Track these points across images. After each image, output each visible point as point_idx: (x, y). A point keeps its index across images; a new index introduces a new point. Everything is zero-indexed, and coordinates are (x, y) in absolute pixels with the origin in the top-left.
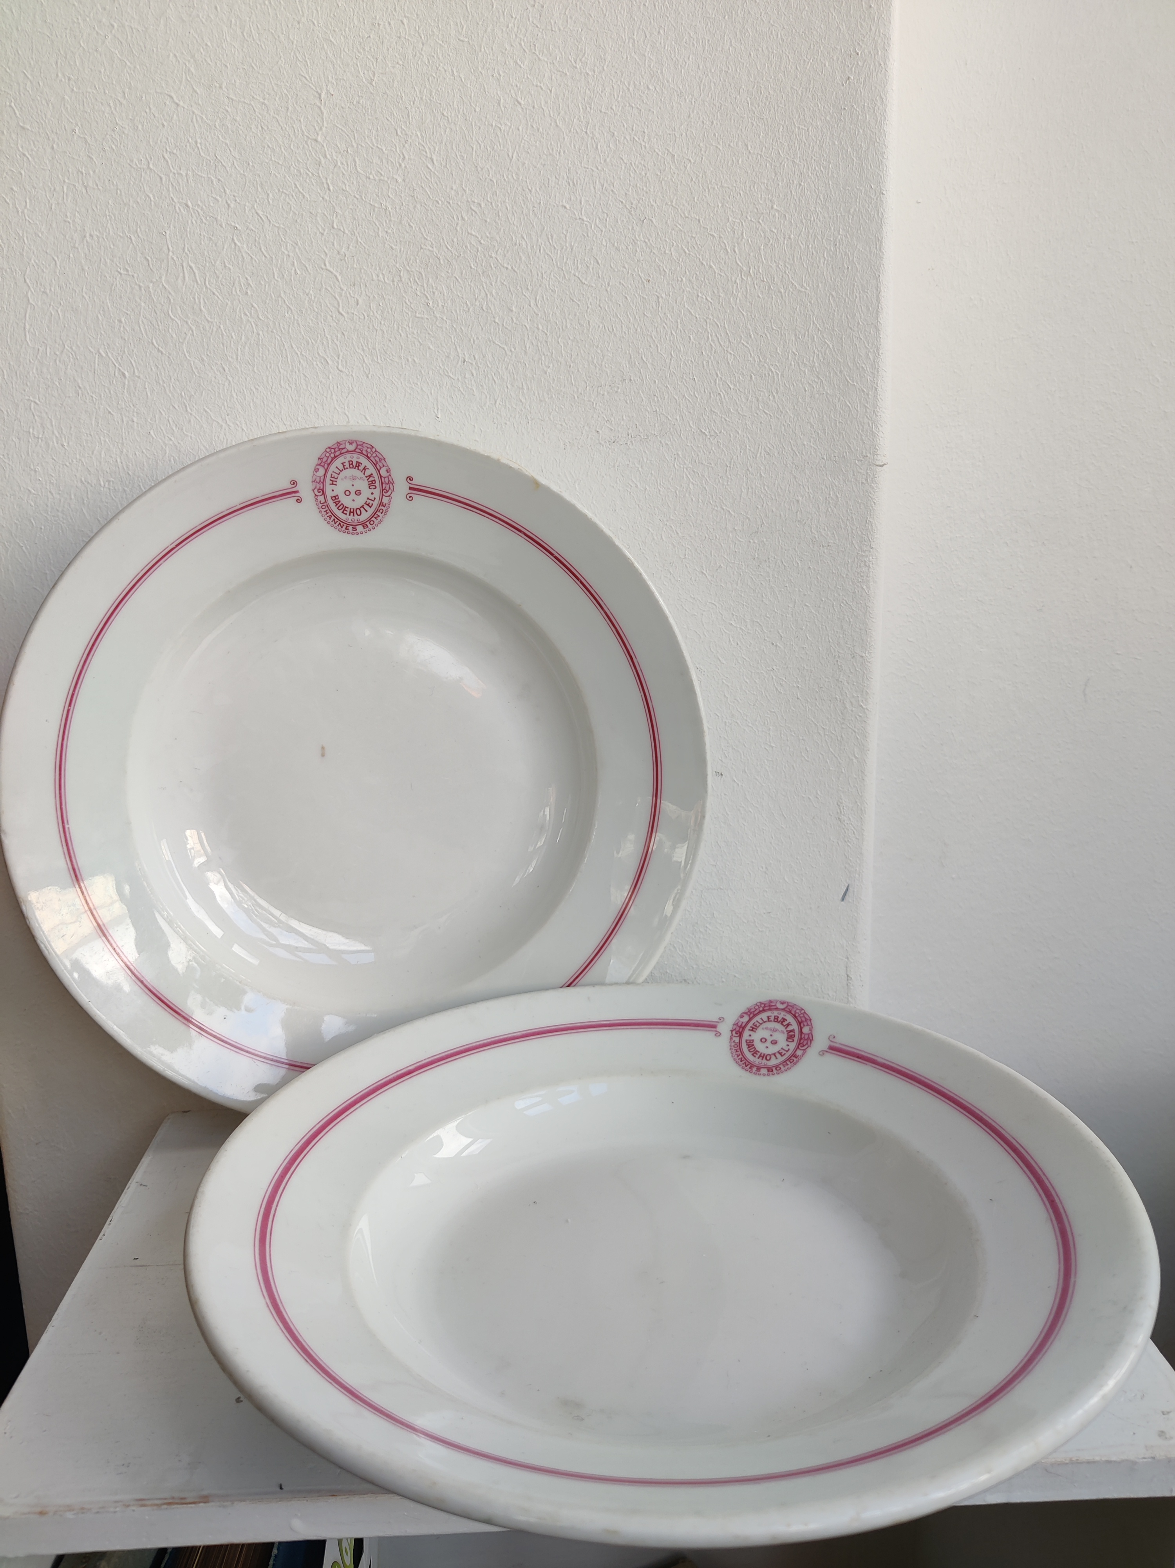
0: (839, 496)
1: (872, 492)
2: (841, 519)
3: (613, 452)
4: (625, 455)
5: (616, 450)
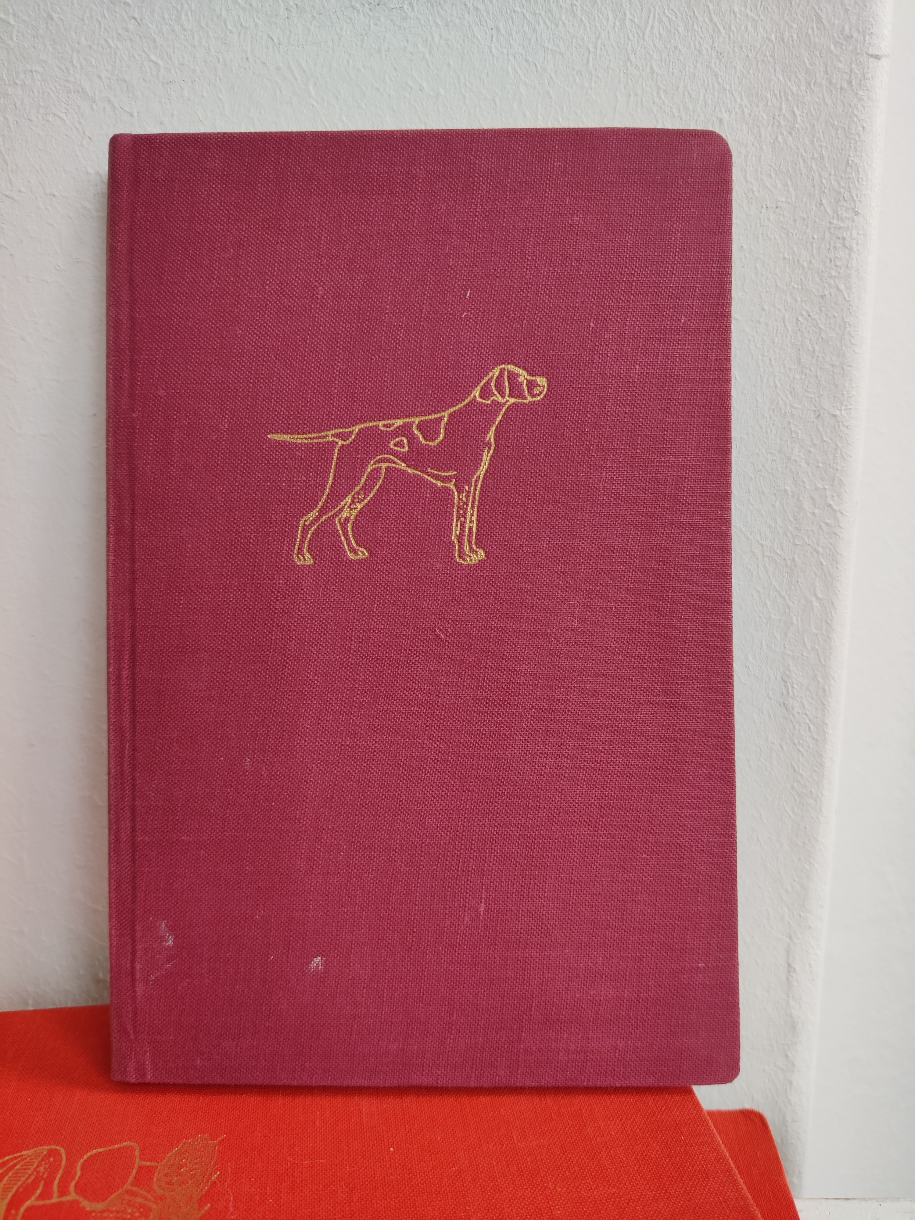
0: (798, 113)
1: (859, 106)
2: (802, 156)
3: (376, 24)
4: (400, 28)
5: (382, 19)
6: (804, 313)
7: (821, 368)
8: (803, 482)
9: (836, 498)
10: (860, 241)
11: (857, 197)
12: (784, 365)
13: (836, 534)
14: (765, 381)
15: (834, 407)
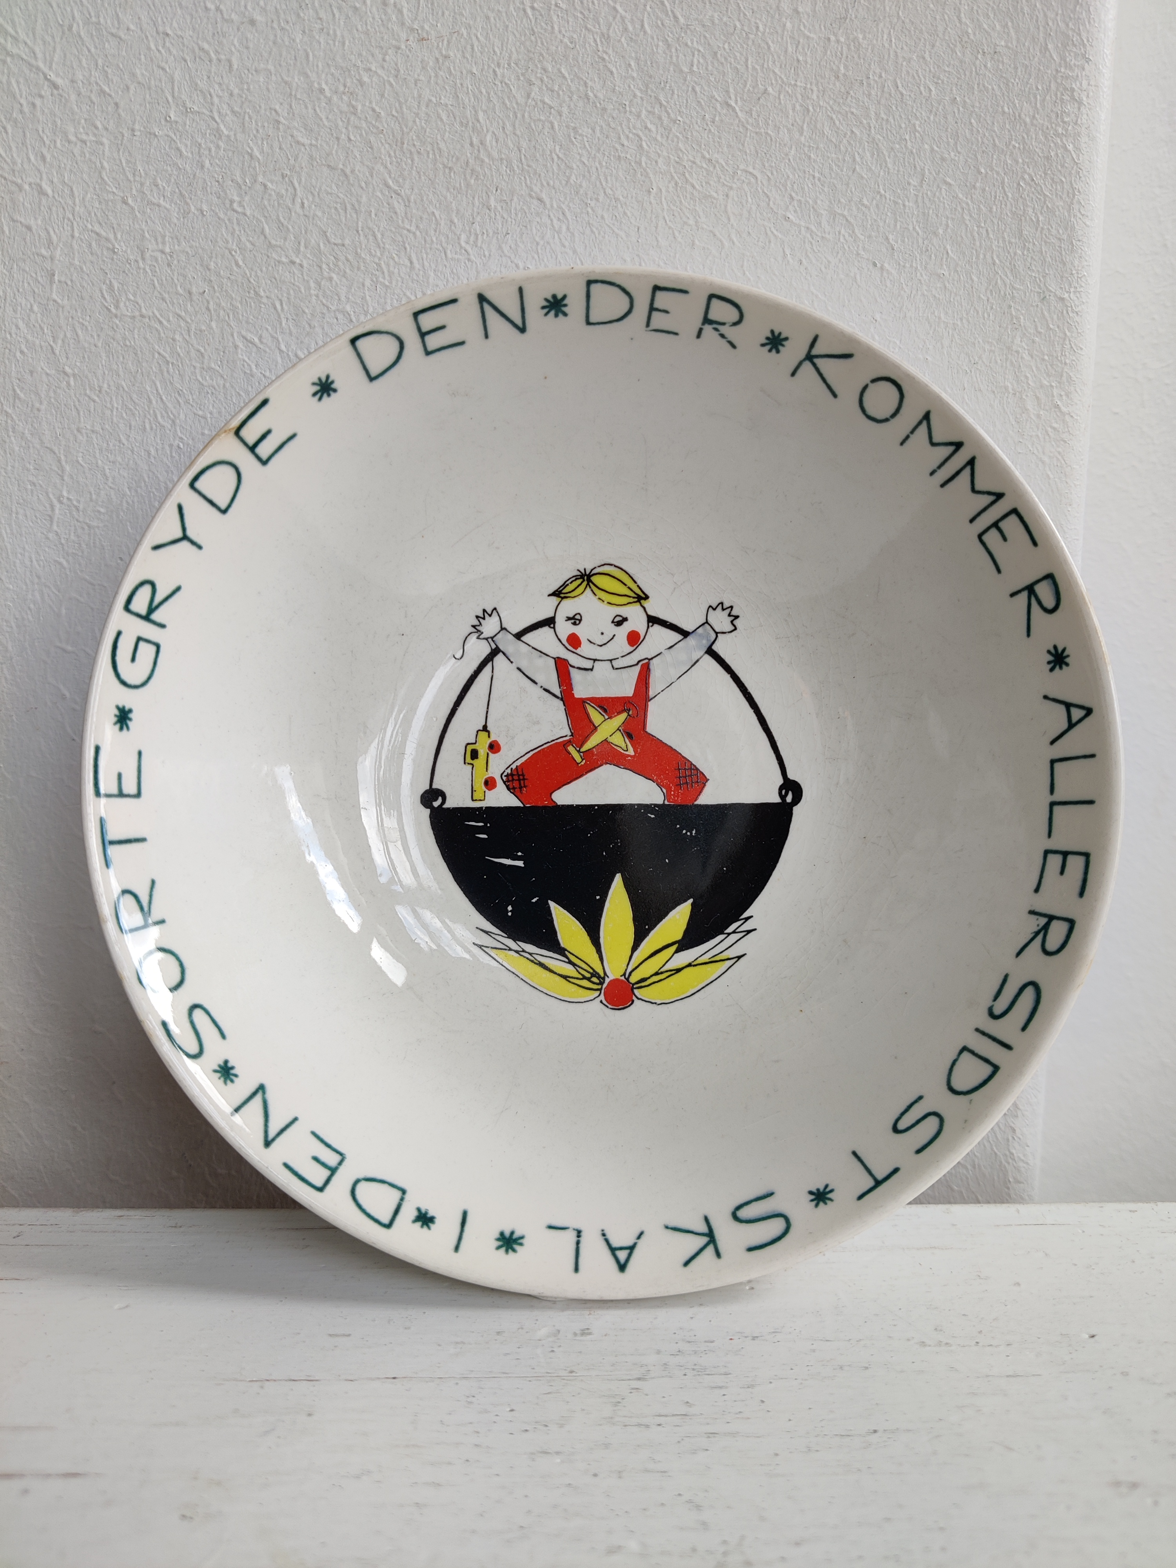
6: (1026, 177)
7: (1046, 242)
8: (1027, 377)
9: (1064, 397)
10: (1091, 94)
11: (1088, 41)
12: (1003, 238)
13: (1065, 442)
14: (981, 256)
15: (1061, 288)
